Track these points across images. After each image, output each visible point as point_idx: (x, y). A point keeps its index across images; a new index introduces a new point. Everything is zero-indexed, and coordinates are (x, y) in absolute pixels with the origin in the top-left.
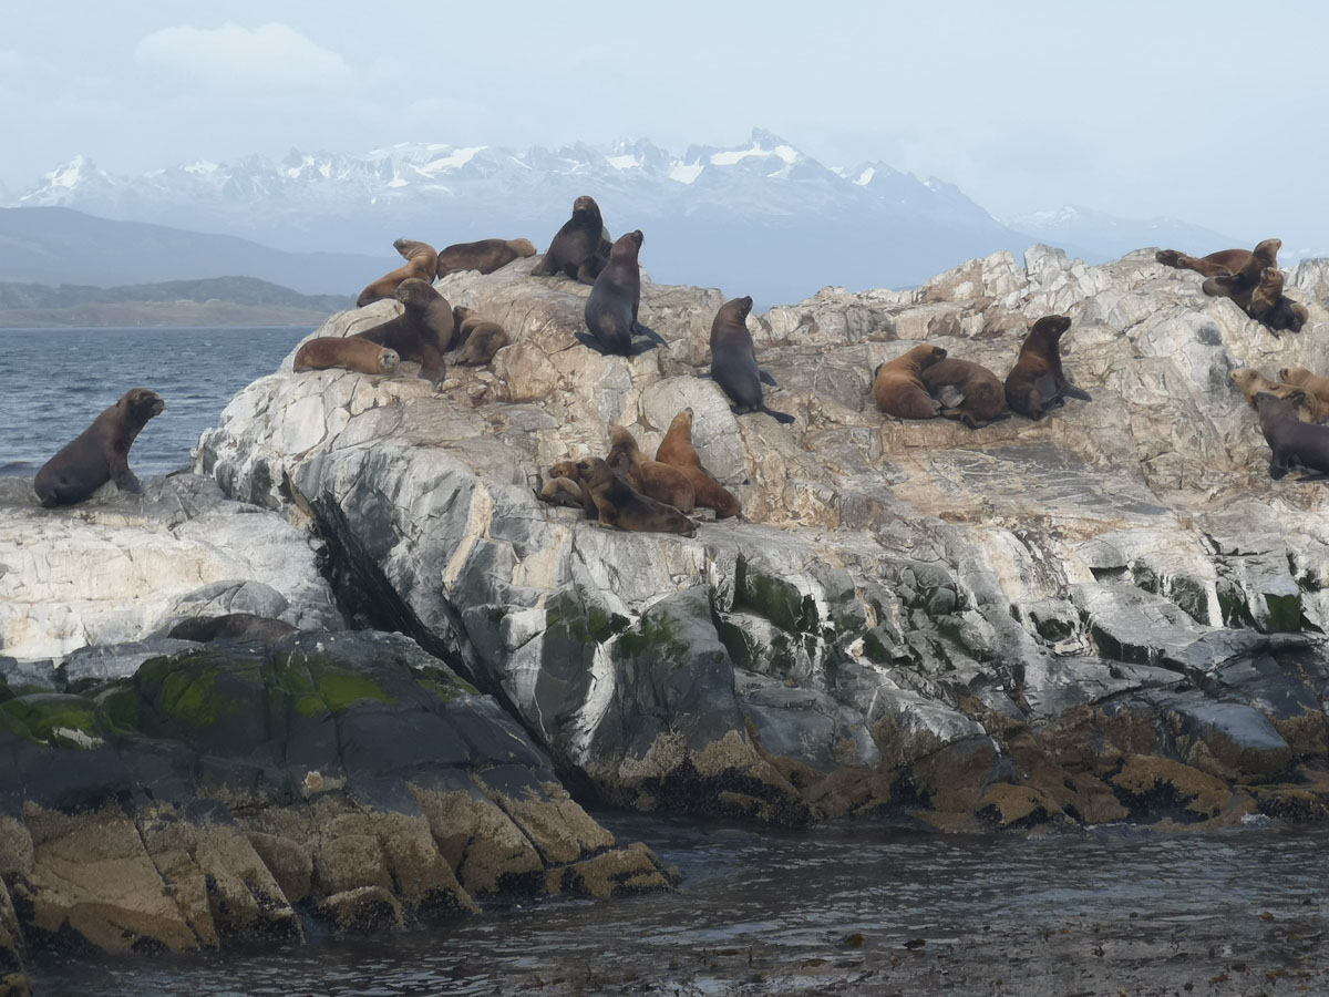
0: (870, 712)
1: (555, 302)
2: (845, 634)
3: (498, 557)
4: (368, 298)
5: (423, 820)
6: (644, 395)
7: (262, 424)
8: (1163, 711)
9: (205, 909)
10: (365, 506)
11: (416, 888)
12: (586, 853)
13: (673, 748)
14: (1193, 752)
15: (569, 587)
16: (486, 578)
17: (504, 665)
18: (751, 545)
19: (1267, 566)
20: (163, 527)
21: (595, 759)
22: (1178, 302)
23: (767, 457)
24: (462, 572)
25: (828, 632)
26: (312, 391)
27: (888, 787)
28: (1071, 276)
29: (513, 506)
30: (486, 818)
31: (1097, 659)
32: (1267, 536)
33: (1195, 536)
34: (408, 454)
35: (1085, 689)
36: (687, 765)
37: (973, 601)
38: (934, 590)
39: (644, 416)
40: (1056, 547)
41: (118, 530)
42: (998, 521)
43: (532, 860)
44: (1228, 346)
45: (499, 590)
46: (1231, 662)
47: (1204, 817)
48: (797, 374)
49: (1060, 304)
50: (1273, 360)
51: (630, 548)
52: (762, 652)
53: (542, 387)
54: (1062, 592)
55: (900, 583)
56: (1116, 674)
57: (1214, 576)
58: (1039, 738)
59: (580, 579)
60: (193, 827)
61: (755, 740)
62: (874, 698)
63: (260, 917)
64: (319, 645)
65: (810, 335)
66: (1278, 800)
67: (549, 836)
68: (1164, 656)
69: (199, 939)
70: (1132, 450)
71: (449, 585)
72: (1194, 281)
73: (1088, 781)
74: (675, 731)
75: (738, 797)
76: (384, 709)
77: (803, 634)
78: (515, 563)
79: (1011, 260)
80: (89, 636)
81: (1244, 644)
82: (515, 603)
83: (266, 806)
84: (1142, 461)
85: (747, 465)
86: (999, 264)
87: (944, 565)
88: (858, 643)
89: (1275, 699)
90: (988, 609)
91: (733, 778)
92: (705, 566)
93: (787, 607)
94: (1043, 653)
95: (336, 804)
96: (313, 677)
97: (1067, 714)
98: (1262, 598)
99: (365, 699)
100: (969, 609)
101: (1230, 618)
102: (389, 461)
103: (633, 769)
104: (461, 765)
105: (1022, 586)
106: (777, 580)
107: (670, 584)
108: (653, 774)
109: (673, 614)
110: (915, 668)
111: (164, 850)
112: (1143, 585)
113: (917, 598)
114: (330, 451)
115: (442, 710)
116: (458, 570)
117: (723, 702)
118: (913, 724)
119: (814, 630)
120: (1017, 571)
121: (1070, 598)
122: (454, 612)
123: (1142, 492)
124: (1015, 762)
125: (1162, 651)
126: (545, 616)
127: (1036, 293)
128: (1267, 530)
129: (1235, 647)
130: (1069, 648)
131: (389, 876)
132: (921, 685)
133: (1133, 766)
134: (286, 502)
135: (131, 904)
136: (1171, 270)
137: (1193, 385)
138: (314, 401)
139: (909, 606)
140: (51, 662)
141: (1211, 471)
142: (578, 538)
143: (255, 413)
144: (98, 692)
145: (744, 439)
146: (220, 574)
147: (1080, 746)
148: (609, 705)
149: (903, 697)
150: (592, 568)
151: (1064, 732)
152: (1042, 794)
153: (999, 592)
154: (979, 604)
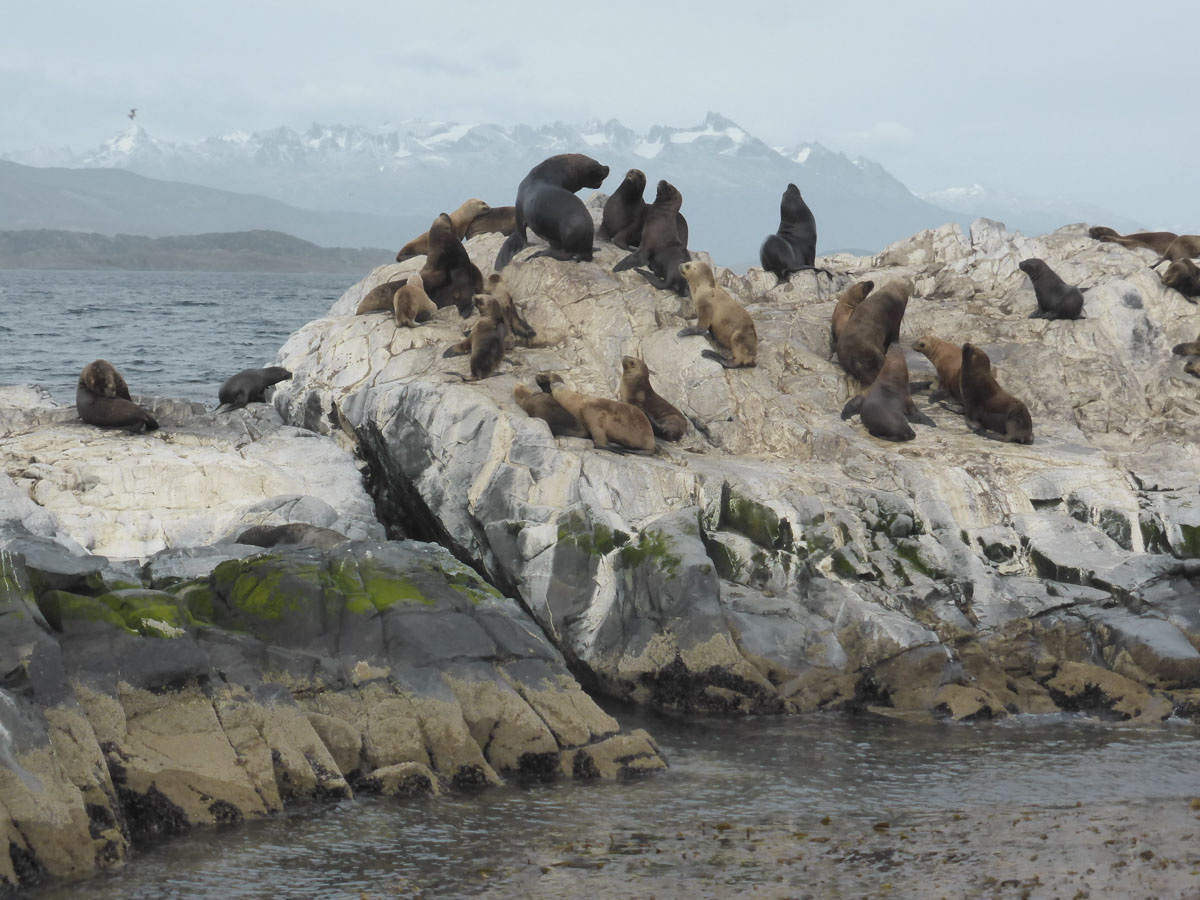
0: (837, 621)
2: (816, 552)
3: (516, 479)
4: (406, 254)
5: (456, 707)
6: (643, 343)
7: (315, 361)
8: (1093, 625)
9: (271, 779)
10: (403, 433)
11: (449, 764)
12: (594, 739)
13: (666, 647)
14: (1118, 661)
15: (577, 506)
16: (506, 497)
17: (520, 572)
18: (735, 474)
19: (1182, 501)
20: (232, 448)
21: (598, 655)
22: (1105, 270)
23: (749, 398)
24: (486, 492)
25: (801, 550)
26: (358, 333)
27: (853, 686)
28: (1012, 246)
29: (530, 436)
30: (509, 705)
31: (1036, 579)
32: (1182, 474)
33: (1120, 473)
34: (440, 389)
35: (1026, 605)
36: (678, 663)
37: (928, 527)
38: (894, 516)
40: (1000, 481)
41: (192, 449)
42: (950, 457)
43: (547, 744)
44: (1148, 309)
45: (517, 508)
46: (1153, 582)
47: (1127, 717)
48: (775, 327)
49: (1002, 270)
50: (1187, 322)
51: (631, 474)
52: (743, 566)
53: (555, 334)
54: (1006, 520)
55: (864, 510)
56: (1052, 592)
57: (1137, 508)
58: (985, 646)
59: (588, 500)
60: (261, 707)
61: (738, 642)
62: (842, 607)
63: (317, 786)
64: (368, 553)
65: (786, 294)
66: (1191, 703)
67: (564, 722)
68: (1094, 577)
69: (266, 804)
70: (1067, 398)
71: (474, 503)
72: (1119, 253)
73: (1026, 684)
74: (668, 632)
75: (722, 691)
76: (423, 609)
77: (779, 551)
78: (531, 485)
79: (959, 231)
80: (168, 540)
81: (1162, 567)
82: (530, 519)
83: (322, 690)
84: (1075, 407)
85: (731, 405)
86: (949, 234)
87: (903, 495)
88: (828, 561)
89: (1189, 615)
90: (941, 533)
91: (717, 676)
92: (695, 489)
93: (765, 528)
94: (990, 573)
95: (381, 690)
96: (364, 581)
97: (1010, 626)
98: (1179, 528)
99: (408, 600)
100: (924, 533)
101: (1150, 545)
102: (424, 395)
103: (630, 664)
104: (488, 659)
105: (971, 514)
106: (757, 504)
107: (664, 505)
108: (648, 669)
109: (667, 532)
110: (877, 583)
111: (237, 726)
112: (1076, 515)
113: (879, 522)
114: (373, 386)
115: (472, 611)
116: (482, 489)
117: (709, 608)
118: (875, 632)
119: (789, 548)
120: (967, 501)
121: (1013, 525)
122: (478, 526)
123: (1073, 433)
124: (964, 667)
125: (1092, 573)
126: (556, 530)
127: (982, 260)
128: (1183, 469)
129: (1155, 571)
130: (1012, 569)
131: (426, 754)
132: (882, 598)
133: (1067, 672)
134: (334, 428)
135: (207, 772)
136: (1099, 244)
137: (1118, 343)
138: (359, 342)
139: (873, 530)
140: (138, 562)
141: (1134, 417)
142: (586, 464)
143: (308, 351)
144: (179, 589)
145: (730, 382)
146: (281, 490)
147: (1021, 653)
148: (611, 609)
149: (867, 608)
150: (598, 491)
151: (1007, 641)
152: (988, 695)
153: (950, 519)
154: (934, 529)
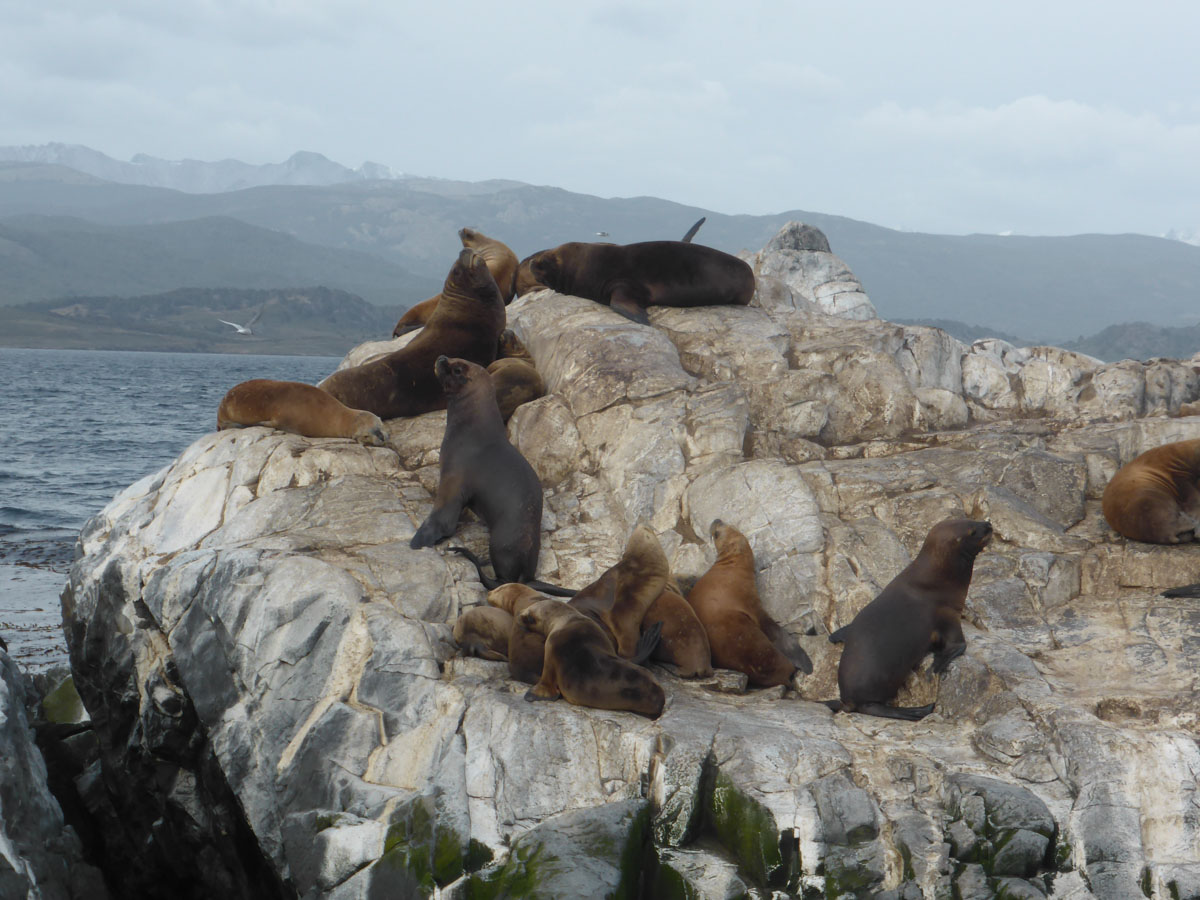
1: (611, 338)
3: (350, 733)
6: (693, 486)
7: (146, 506)
10: (199, 641)
15: (427, 791)
16: (325, 766)
18: (737, 738)
23: (852, 593)
24: (298, 754)
25: (812, 893)
26: (219, 458)
29: (394, 653)
34: (266, 563)
37: (1079, 857)
38: (1010, 832)
39: (688, 520)
42: (1186, 720)
45: (339, 787)
51: (538, 731)
53: (558, 466)
55: (958, 819)
59: (442, 779)
71: (281, 774)
78: (377, 743)
82: (352, 812)
87: (1053, 791)
90: (1101, 871)
92: (652, 766)
93: (759, 848)
100: (1069, 869)
102: (236, 572)
105: (1181, 834)
106: (752, 800)
109: (551, 848)
113: (977, 846)
116: (295, 750)
119: (792, 889)
120: (1180, 807)
126: (384, 833)
134: (143, 626)
138: (217, 474)
139: (959, 858)
142: (472, 709)
145: (825, 564)
150: (473, 761)
153: (1134, 844)
154: (1089, 862)
